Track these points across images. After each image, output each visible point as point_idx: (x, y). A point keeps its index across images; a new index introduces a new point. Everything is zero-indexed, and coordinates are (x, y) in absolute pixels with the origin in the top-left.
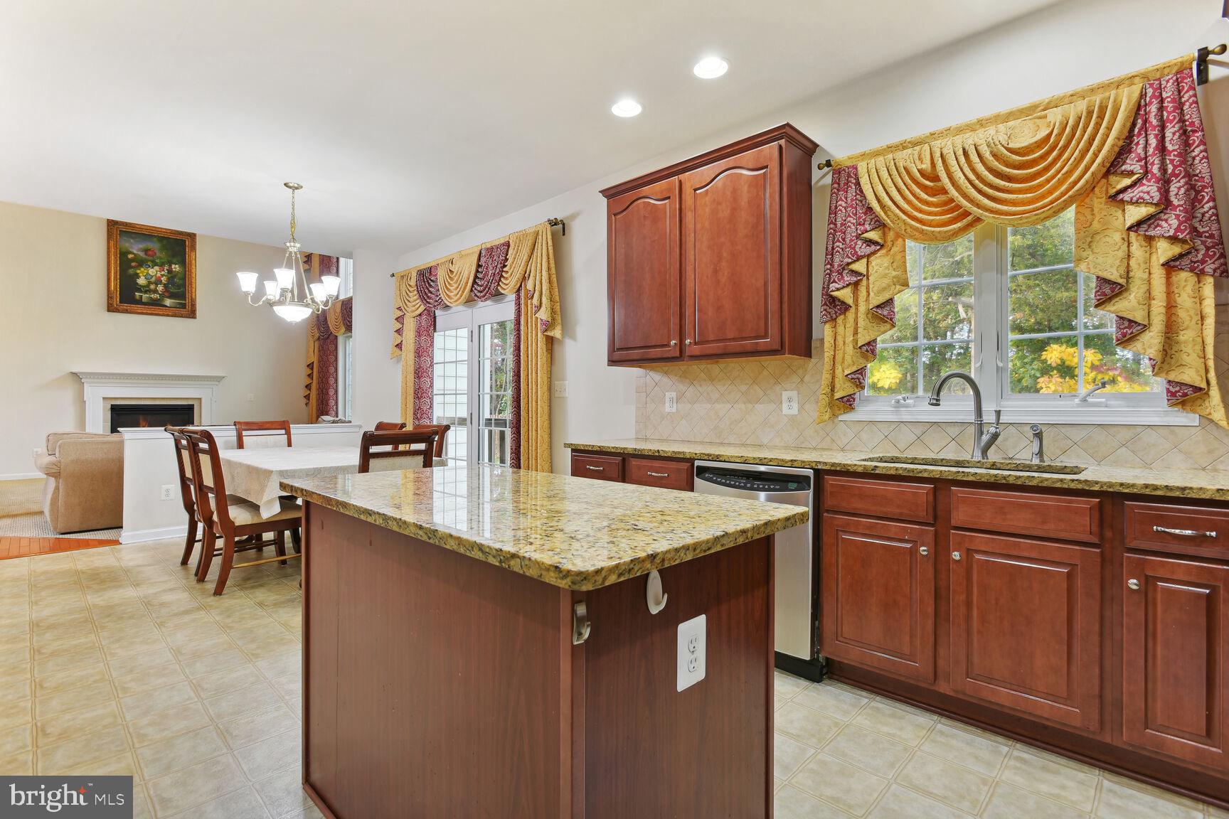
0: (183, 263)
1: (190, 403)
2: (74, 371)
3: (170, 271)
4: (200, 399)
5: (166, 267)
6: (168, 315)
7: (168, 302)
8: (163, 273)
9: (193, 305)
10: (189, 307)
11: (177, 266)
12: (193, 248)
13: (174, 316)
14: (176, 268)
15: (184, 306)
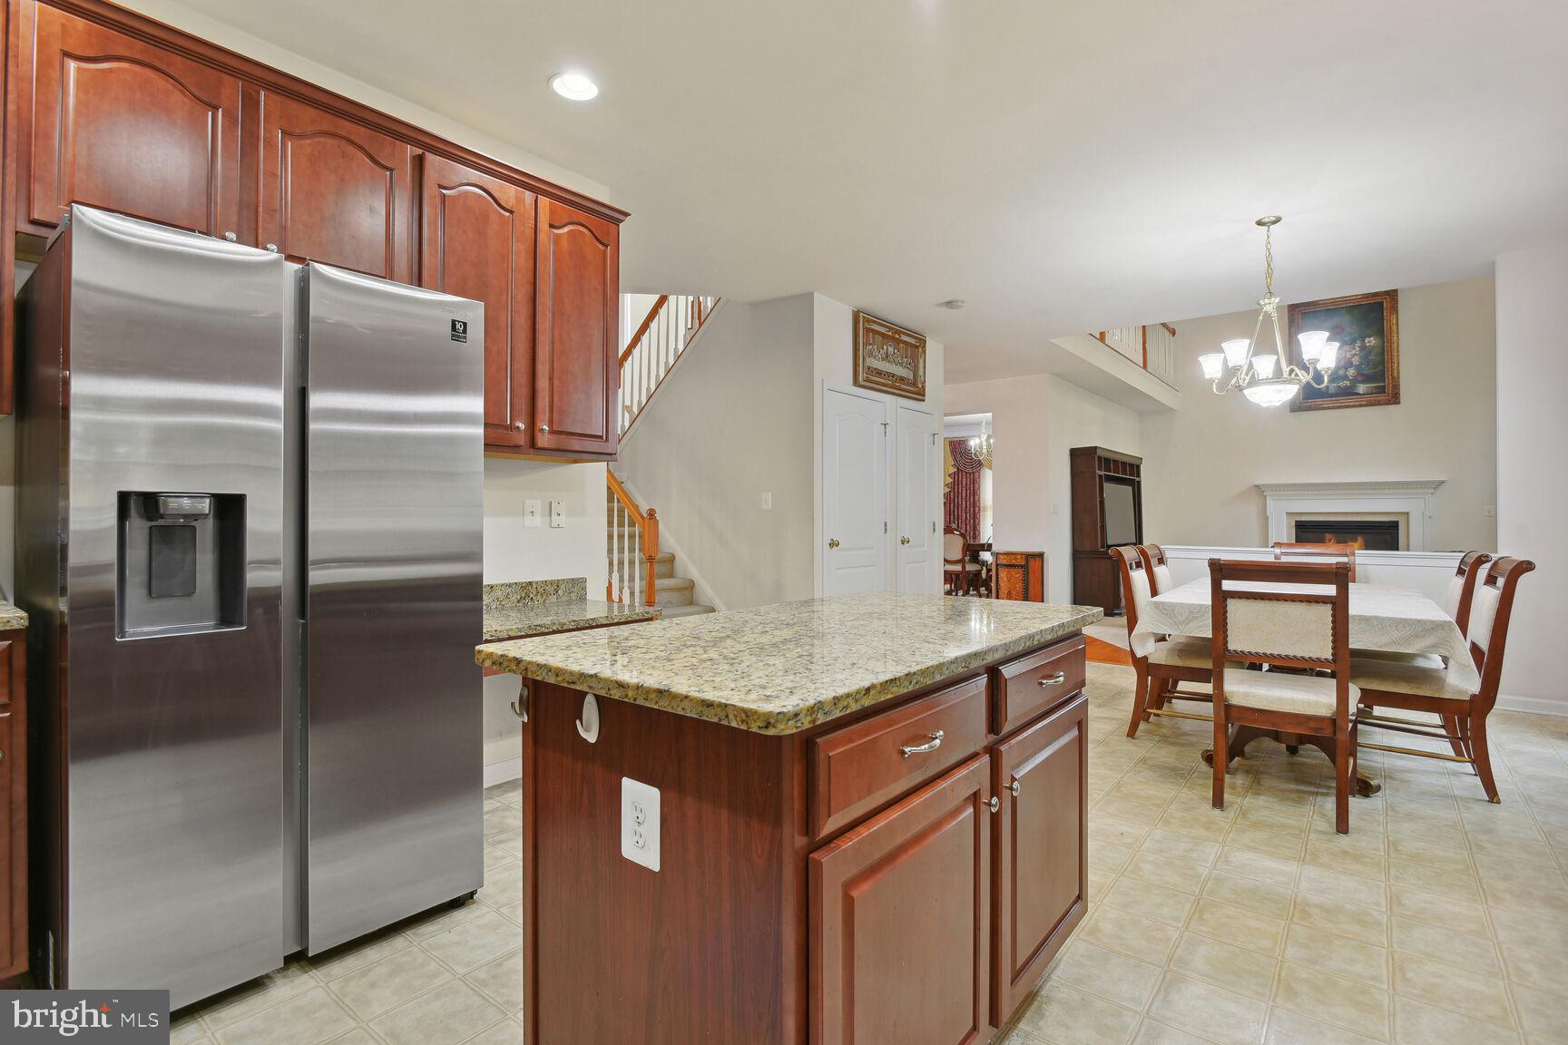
0: (1380, 332)
1: (1393, 519)
2: (1257, 483)
3: (1363, 348)
4: (1408, 513)
5: (1358, 344)
6: (1361, 406)
7: (1362, 388)
8: (1354, 352)
9: (1396, 387)
10: (1389, 390)
11: (1372, 338)
12: (1395, 309)
13: (1370, 404)
14: (1371, 341)
15: (1382, 390)
